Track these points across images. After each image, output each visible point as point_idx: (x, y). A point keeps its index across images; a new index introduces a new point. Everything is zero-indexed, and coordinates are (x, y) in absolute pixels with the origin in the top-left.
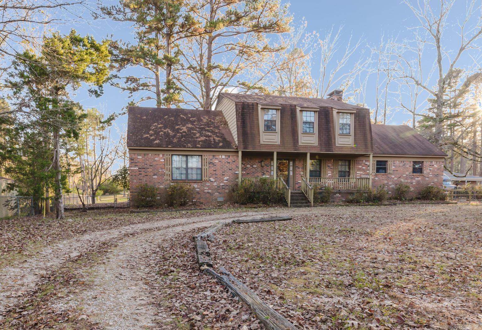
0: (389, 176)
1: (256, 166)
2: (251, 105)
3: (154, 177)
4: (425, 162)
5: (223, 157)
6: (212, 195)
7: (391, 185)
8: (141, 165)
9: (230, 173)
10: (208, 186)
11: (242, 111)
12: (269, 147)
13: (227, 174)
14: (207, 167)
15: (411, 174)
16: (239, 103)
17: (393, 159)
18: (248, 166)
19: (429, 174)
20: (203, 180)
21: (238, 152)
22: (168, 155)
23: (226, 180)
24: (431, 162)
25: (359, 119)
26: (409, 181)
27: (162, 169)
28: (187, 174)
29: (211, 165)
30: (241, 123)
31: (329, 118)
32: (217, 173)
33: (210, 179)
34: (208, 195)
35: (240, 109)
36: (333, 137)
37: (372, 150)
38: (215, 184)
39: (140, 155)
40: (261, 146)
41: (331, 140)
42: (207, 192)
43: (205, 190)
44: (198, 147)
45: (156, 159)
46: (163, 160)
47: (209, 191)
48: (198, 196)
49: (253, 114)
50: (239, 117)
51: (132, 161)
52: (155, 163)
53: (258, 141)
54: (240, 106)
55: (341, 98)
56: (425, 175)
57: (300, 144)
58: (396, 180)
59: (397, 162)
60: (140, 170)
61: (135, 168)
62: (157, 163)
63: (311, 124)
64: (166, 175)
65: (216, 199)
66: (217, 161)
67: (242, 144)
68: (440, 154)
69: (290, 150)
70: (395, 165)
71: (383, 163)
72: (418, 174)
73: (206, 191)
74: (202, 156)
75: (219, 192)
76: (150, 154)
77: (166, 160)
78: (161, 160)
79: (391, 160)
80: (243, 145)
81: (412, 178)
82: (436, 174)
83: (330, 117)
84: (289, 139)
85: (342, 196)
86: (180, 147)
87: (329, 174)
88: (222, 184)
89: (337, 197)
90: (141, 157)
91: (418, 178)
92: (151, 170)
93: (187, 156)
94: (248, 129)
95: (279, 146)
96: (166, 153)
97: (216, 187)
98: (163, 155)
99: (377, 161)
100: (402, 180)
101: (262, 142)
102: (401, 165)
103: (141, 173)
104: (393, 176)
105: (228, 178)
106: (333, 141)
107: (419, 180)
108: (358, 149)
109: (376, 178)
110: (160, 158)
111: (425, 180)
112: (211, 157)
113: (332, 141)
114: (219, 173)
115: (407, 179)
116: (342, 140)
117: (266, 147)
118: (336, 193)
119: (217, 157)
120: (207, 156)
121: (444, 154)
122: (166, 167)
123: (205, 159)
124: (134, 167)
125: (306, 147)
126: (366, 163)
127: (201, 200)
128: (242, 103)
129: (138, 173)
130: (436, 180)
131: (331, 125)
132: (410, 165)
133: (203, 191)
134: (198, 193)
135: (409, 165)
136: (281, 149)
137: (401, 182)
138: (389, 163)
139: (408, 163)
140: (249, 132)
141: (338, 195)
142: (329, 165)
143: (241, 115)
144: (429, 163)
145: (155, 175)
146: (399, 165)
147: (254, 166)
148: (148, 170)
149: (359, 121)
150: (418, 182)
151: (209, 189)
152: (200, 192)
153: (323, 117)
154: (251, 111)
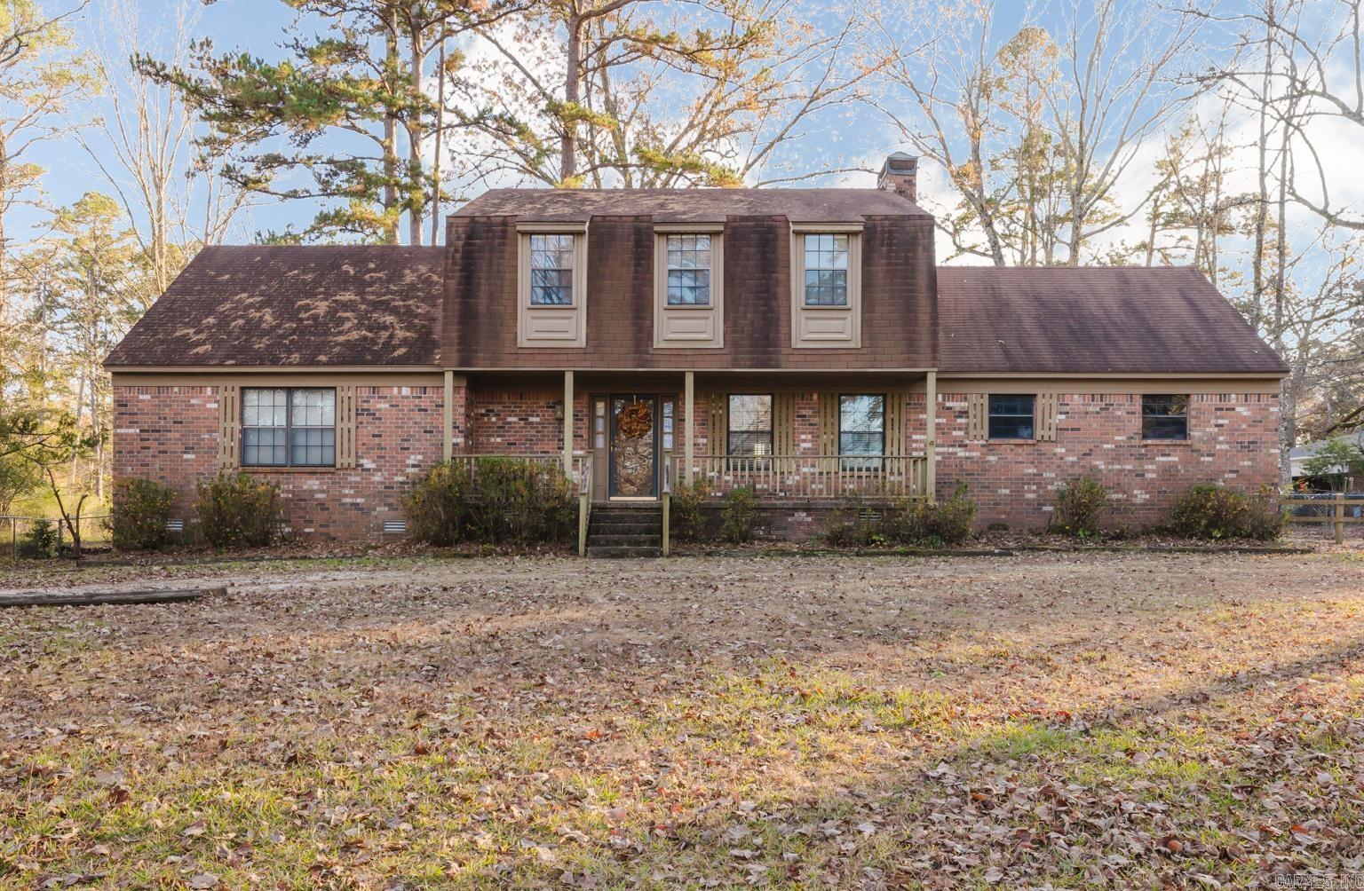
0: (1044, 448)
1: (538, 419)
2: (497, 225)
3: (186, 456)
4: (1194, 398)
5: (406, 391)
6: (368, 514)
7: (1052, 481)
8: (147, 421)
9: (426, 442)
10: (355, 486)
11: (466, 244)
12: (546, 358)
13: (417, 445)
14: (352, 425)
15: (1137, 441)
16: (460, 221)
17: (1056, 389)
18: (509, 419)
19: (1214, 439)
20: (338, 466)
21: (442, 374)
22: (229, 389)
23: (414, 466)
24: (1223, 397)
25: (890, 251)
26: (1129, 467)
27: (210, 432)
28: (291, 447)
29: (364, 419)
30: (459, 284)
31: (775, 252)
32: (385, 441)
33: (362, 461)
34: (353, 514)
35: (458, 239)
36: (783, 317)
37: (934, 359)
38: (377, 478)
39: (145, 390)
40: (519, 353)
41: (778, 325)
42: (352, 504)
43: (346, 496)
44: (319, 364)
45: (193, 401)
46: (216, 405)
47: (359, 500)
48: (321, 516)
49: (502, 252)
50: (454, 264)
51: (123, 409)
52: (192, 414)
53: (512, 336)
54: (460, 230)
55: (911, 184)
56: (1197, 446)
57: (658, 343)
58: (1073, 464)
59: (1077, 398)
60: (145, 435)
61: (131, 431)
62: (195, 414)
63: (700, 275)
64: (221, 450)
65: (380, 528)
66: (383, 406)
67: (455, 348)
68: (1256, 367)
69: (621, 363)
70: (1067, 409)
71: (1019, 405)
72: (1167, 441)
73: (348, 500)
74: (335, 388)
75: (390, 505)
76: (176, 388)
77: (222, 404)
78: (208, 406)
79: (1044, 391)
80: (459, 351)
81: (1141, 457)
82: (1246, 440)
83: (780, 251)
84: (619, 329)
85: (819, 521)
86: (262, 364)
87: (803, 445)
88: (400, 479)
89: (800, 523)
90: (148, 397)
91: (1169, 456)
92: (178, 435)
93: (290, 391)
94: (482, 302)
95: (582, 352)
96: (222, 383)
97: (381, 487)
98: (216, 390)
99: (993, 398)
100: (1100, 464)
101: (523, 342)
102: (1090, 409)
103: (146, 444)
104: (1060, 450)
105: (420, 457)
106: (783, 330)
107: (1174, 465)
108: (879, 357)
109: (991, 458)
110: (207, 400)
111: (1199, 463)
112: (365, 393)
113: (778, 332)
114: (392, 441)
115: (1117, 458)
116: (815, 325)
117: (537, 357)
118: (796, 510)
119: (385, 392)
120: (353, 390)
121: (1274, 366)
122: (222, 424)
123: (346, 400)
124: (128, 427)
125: (679, 354)
126: (948, 404)
127: (332, 530)
128: (467, 220)
129: (137, 445)
130: (1246, 463)
131: (781, 277)
132: (1132, 409)
133: (337, 500)
134: (322, 506)
135: (1127, 410)
136: (588, 364)
137: (1094, 469)
138: (1040, 404)
139: (1122, 400)
140: (482, 309)
141: (801, 515)
142: (803, 412)
143: (462, 258)
144: (1216, 401)
145: (188, 449)
146: (1082, 409)
147: (532, 419)
148: (169, 435)
149: (889, 258)
150: (1168, 472)
151: (357, 495)
152: (330, 505)
153: (752, 250)
154: (496, 241)
